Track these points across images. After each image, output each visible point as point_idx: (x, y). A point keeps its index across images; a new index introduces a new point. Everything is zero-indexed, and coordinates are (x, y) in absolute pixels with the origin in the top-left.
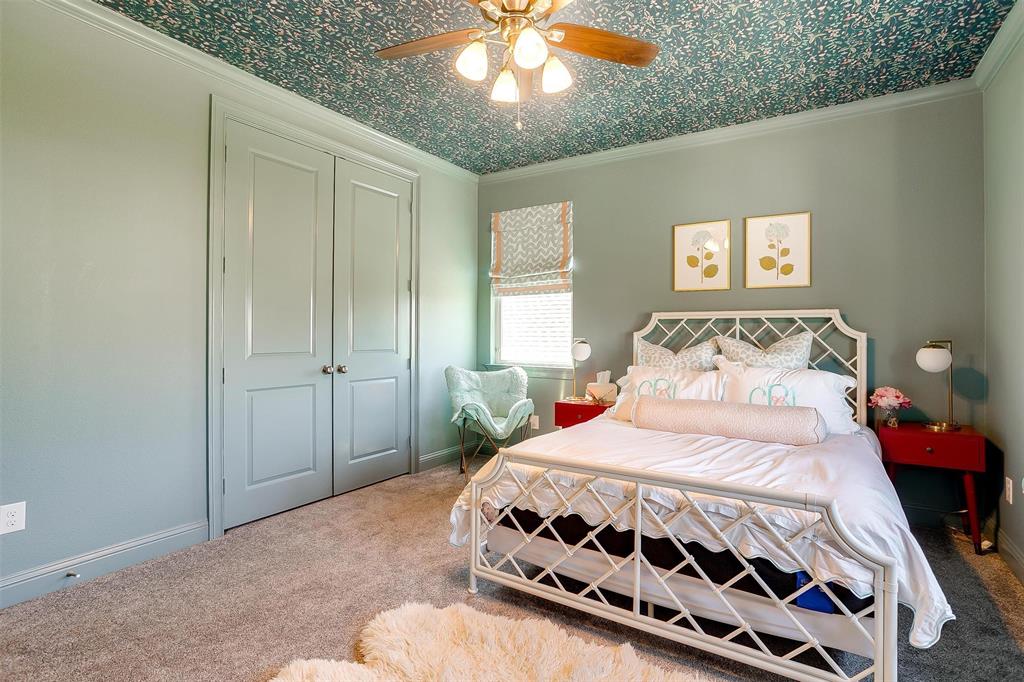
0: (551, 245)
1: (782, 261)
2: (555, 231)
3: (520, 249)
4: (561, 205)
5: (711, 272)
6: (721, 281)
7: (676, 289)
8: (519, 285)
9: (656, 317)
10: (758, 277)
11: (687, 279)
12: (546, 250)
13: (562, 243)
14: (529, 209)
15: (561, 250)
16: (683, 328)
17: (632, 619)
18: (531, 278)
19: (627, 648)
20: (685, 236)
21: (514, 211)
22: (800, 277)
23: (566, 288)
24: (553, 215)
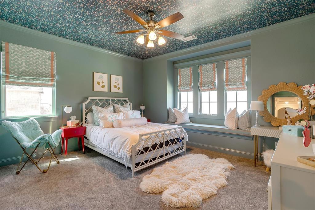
0: (44, 67)
1: (118, 86)
2: (46, 62)
3: (24, 64)
4: (50, 53)
5: (103, 87)
6: (105, 90)
7: (94, 90)
8: (24, 81)
9: (90, 98)
10: (113, 90)
11: (97, 88)
12: (41, 69)
13: (50, 67)
14: (31, 48)
15: (50, 70)
16: (97, 102)
17: (165, 158)
18: (33, 79)
19: (167, 162)
20: (97, 75)
21: (21, 46)
22: (121, 91)
23: (52, 86)
24: (46, 56)
